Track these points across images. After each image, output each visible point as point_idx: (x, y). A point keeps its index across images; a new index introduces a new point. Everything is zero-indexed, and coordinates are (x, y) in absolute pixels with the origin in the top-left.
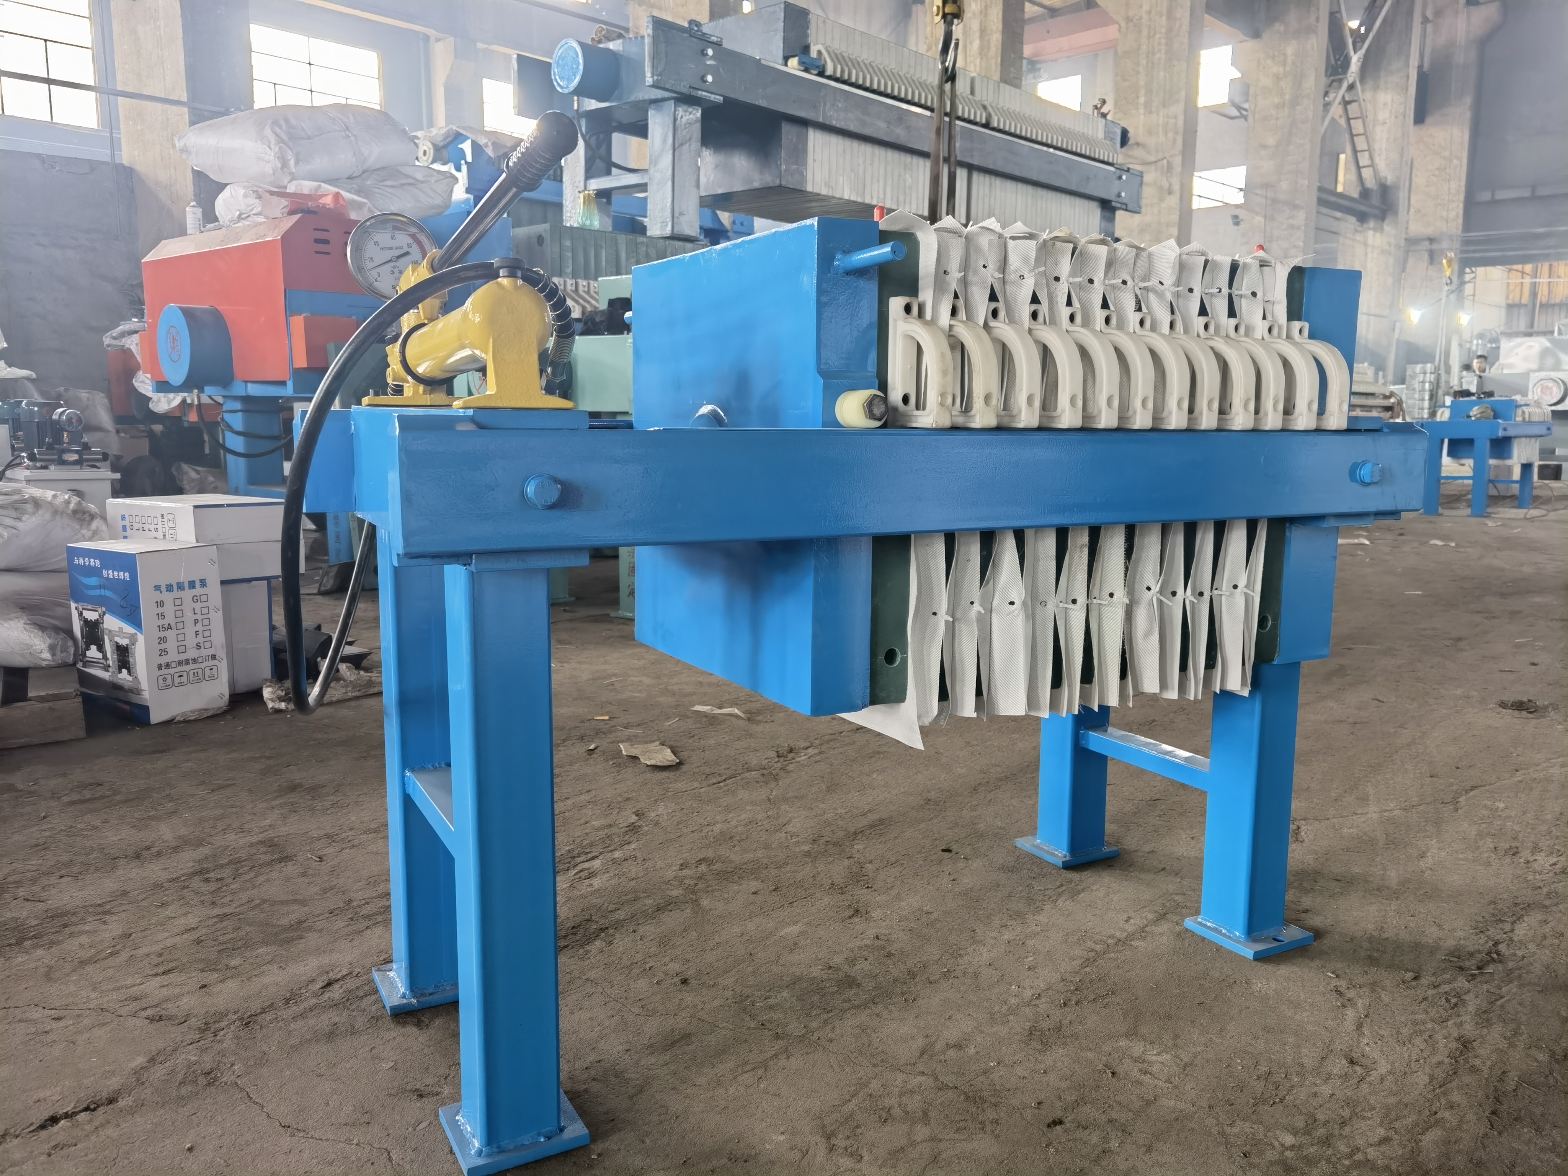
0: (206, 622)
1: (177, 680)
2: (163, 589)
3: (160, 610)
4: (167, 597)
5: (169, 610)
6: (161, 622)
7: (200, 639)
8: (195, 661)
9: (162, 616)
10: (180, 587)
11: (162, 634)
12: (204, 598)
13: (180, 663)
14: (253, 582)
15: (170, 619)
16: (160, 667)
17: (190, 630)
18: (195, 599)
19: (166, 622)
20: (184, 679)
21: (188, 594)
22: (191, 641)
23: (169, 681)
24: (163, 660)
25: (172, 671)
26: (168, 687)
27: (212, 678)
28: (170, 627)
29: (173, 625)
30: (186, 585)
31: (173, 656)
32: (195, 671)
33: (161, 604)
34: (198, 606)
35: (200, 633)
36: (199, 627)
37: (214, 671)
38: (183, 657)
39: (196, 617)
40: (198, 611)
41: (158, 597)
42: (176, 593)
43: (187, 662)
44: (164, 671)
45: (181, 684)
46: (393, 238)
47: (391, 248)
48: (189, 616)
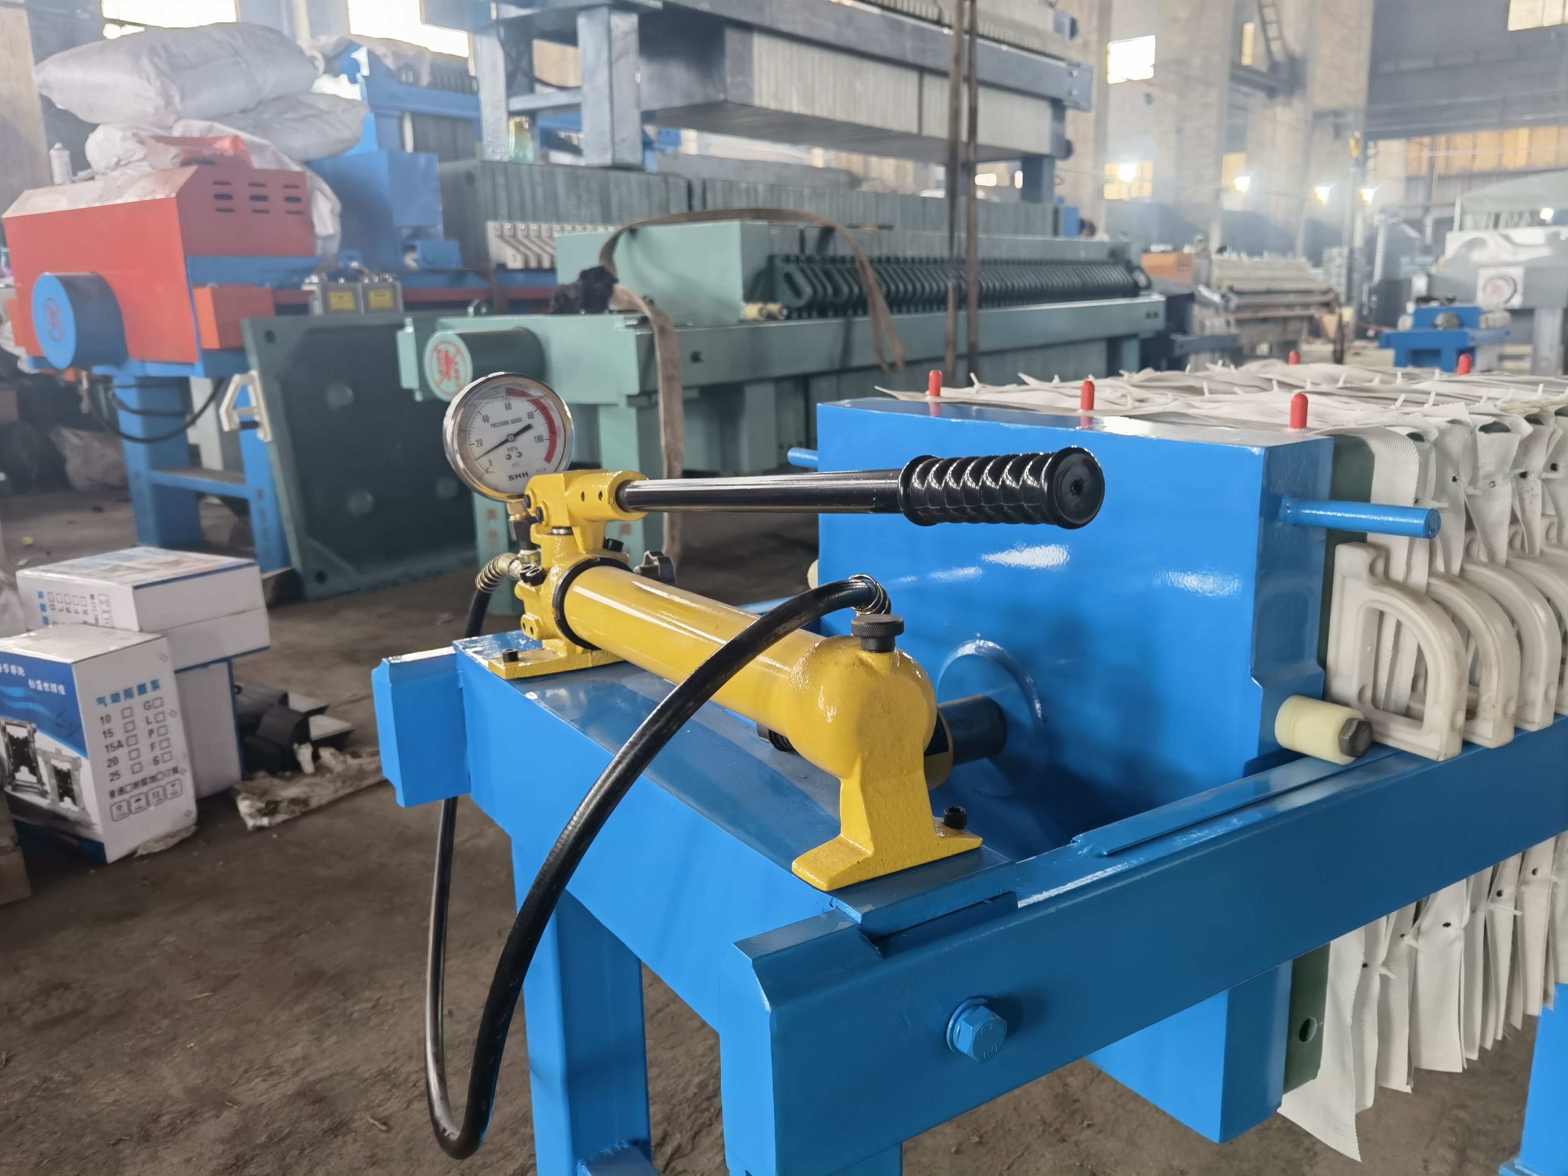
0: (162, 731)
1: (134, 806)
2: (108, 700)
3: (107, 726)
4: (113, 709)
5: (117, 725)
6: (109, 741)
7: (158, 752)
8: (153, 778)
9: (108, 733)
10: (128, 694)
11: (112, 755)
12: (157, 703)
13: (136, 785)
14: (212, 666)
15: (119, 735)
16: (112, 794)
17: (144, 742)
18: (147, 706)
19: (114, 740)
20: (143, 803)
21: (138, 700)
22: (147, 756)
23: (125, 809)
24: (116, 785)
25: (125, 796)
26: (124, 816)
27: (175, 794)
28: (120, 745)
29: (123, 741)
30: (135, 691)
31: (127, 779)
32: (155, 791)
33: (106, 719)
34: (150, 714)
35: (157, 744)
36: (155, 738)
37: (177, 787)
38: (138, 777)
39: (150, 727)
40: (151, 719)
41: (102, 710)
42: (124, 703)
43: (144, 782)
44: (118, 798)
45: (140, 809)
46: (508, 407)
47: (506, 423)
48: (142, 728)
